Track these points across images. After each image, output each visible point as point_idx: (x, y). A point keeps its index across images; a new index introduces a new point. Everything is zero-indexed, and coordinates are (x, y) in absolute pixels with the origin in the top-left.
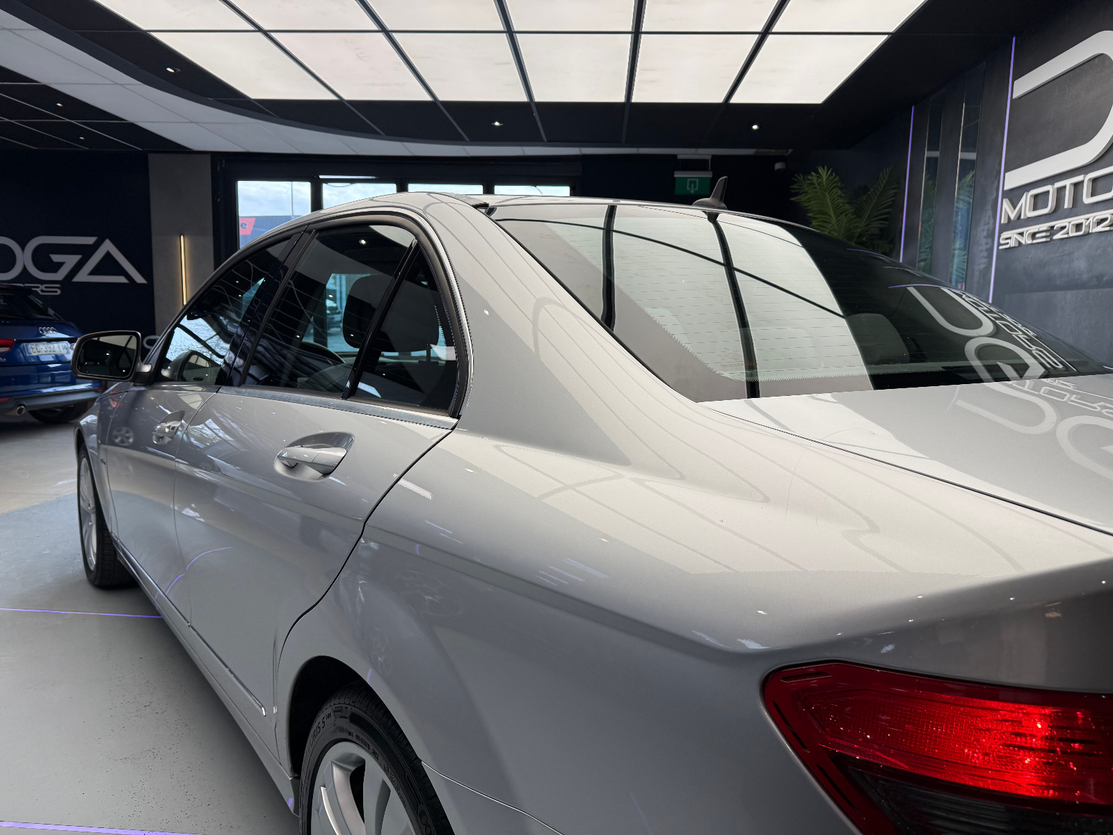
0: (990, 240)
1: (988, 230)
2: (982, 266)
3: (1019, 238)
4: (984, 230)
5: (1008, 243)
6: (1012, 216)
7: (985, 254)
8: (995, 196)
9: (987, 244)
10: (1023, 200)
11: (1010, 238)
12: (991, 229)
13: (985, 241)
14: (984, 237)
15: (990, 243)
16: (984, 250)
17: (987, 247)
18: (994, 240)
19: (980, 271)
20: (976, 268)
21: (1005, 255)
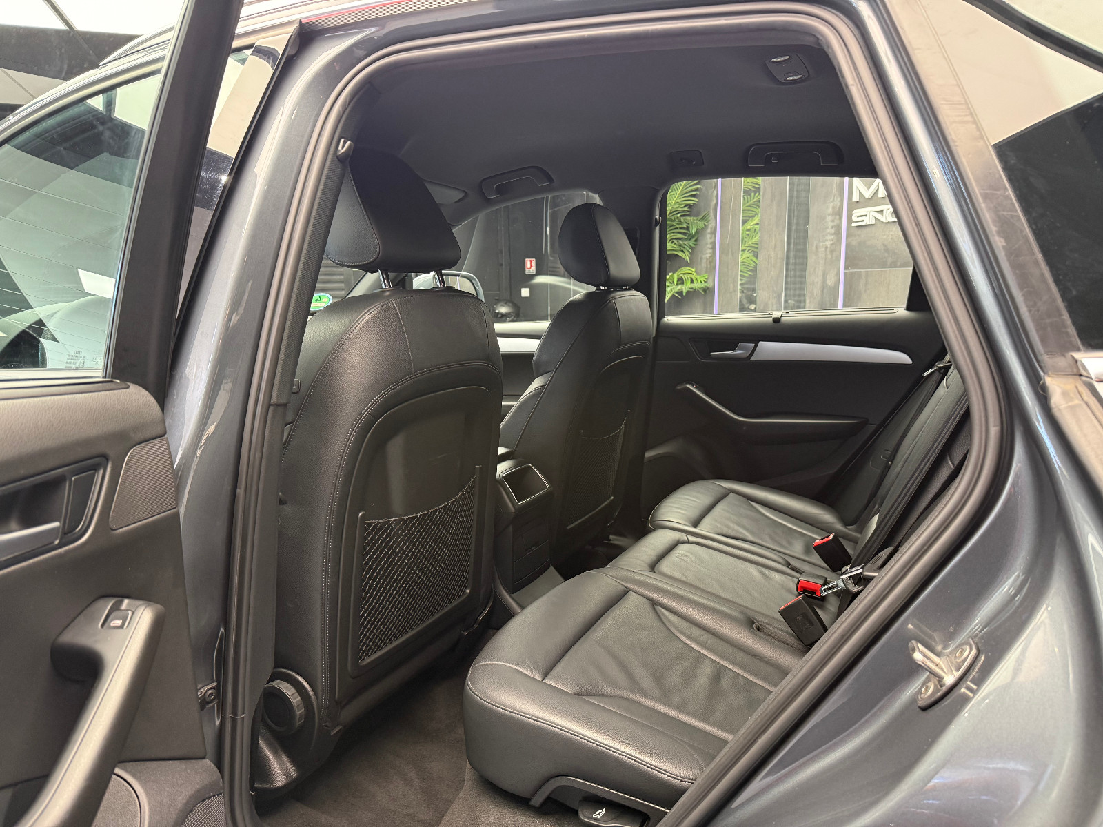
0: (838, 217)
1: (833, 208)
2: (828, 243)
3: (878, 216)
4: (827, 208)
5: (863, 221)
6: (867, 194)
7: (833, 231)
9: (833, 221)
11: (866, 216)
12: (838, 206)
13: (829, 218)
14: (829, 215)
15: (837, 221)
16: (830, 227)
17: (832, 224)
18: (841, 218)
19: (826, 248)
20: (821, 244)
21: (859, 232)
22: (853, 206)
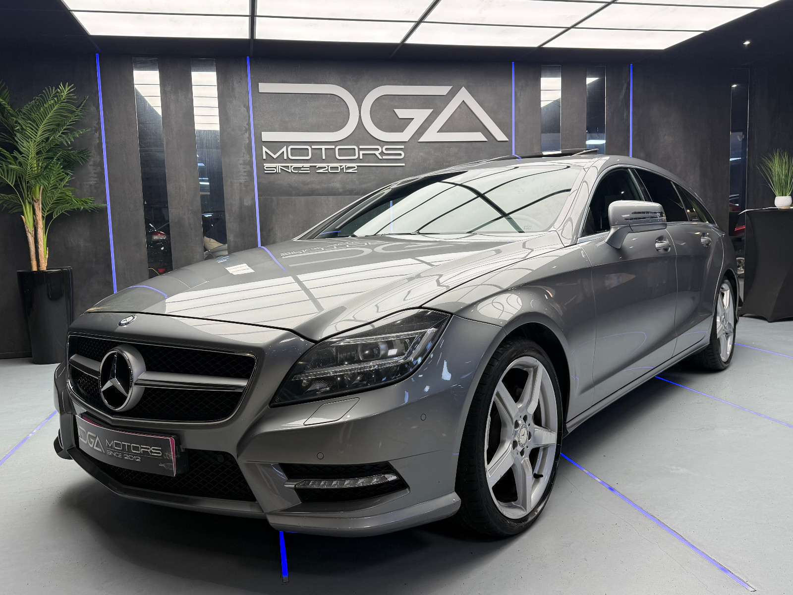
0: (249, 166)
1: (244, 161)
2: (242, 181)
3: (285, 169)
4: (238, 160)
5: (274, 170)
6: (275, 157)
7: (245, 174)
8: (248, 142)
9: (244, 168)
10: (284, 149)
11: (276, 168)
12: (248, 159)
13: (241, 167)
14: (240, 164)
15: (248, 168)
16: (242, 172)
17: (245, 170)
18: (252, 167)
19: (241, 184)
20: (235, 181)
21: (269, 175)
22: (261, 161)
